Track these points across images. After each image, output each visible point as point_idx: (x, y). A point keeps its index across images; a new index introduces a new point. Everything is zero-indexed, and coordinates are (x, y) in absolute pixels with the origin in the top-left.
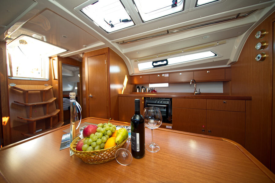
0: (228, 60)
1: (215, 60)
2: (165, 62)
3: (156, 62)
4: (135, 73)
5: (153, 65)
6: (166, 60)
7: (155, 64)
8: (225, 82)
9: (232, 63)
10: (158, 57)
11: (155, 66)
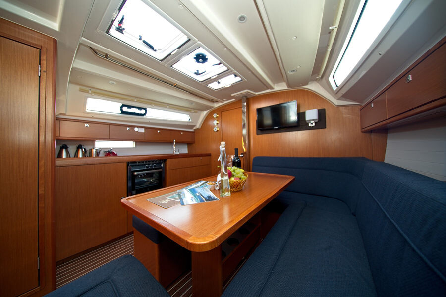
0: (194, 126)
1: (189, 124)
2: (143, 112)
3: (130, 107)
4: (67, 114)
5: (122, 110)
6: (145, 110)
7: (125, 109)
8: (190, 144)
9: (197, 129)
10: (137, 102)
11: (123, 112)
